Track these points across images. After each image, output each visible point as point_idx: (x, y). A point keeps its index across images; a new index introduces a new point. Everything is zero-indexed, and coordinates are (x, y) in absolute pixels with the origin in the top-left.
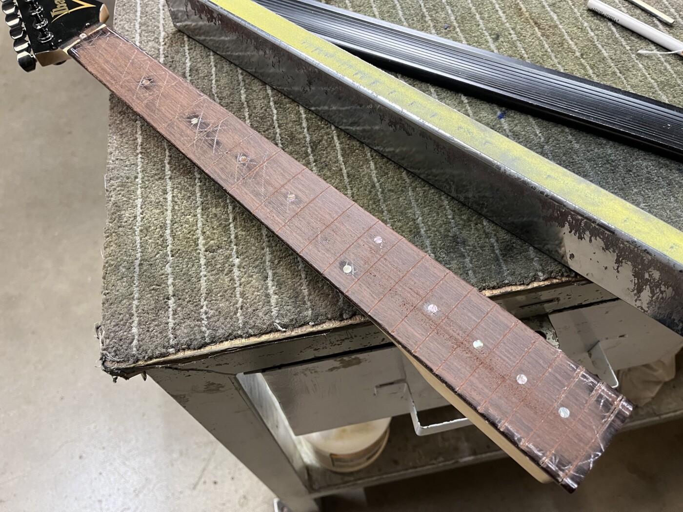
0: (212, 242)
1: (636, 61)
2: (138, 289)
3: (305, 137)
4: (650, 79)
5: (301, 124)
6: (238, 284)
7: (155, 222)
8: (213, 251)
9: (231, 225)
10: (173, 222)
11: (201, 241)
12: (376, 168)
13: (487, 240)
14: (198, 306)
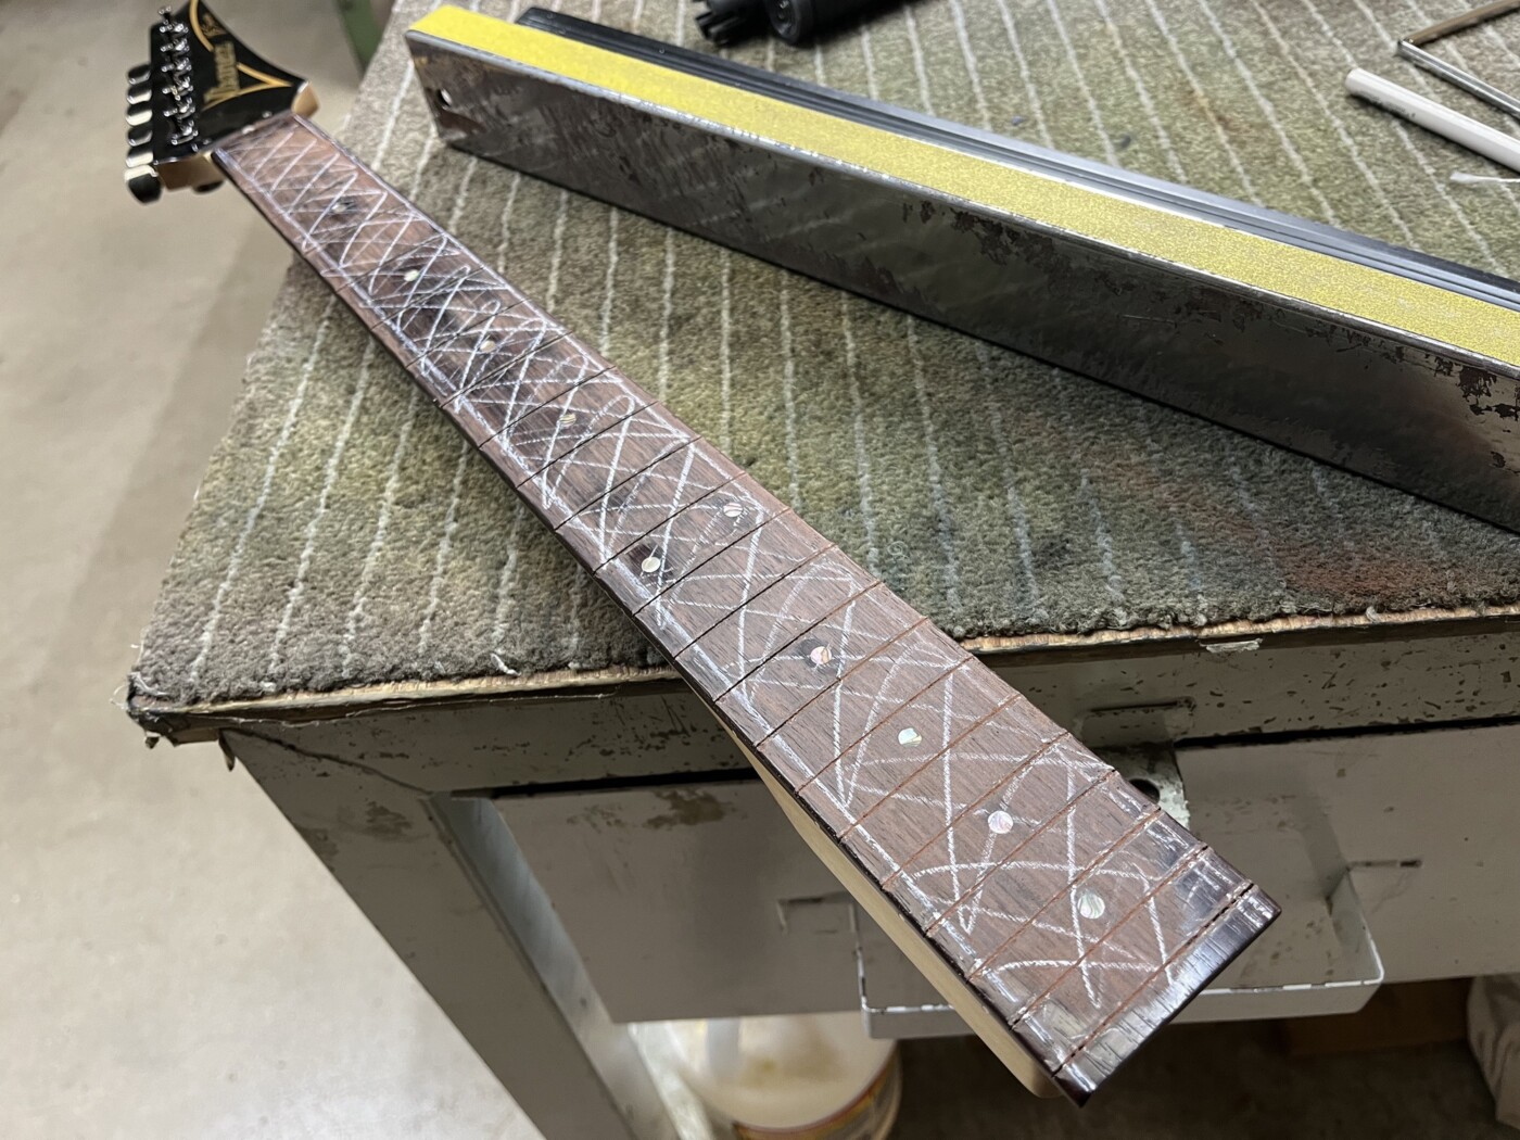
0: (414, 487)
1: (1446, 198)
2: (240, 561)
3: (662, 308)
4: (1472, 233)
5: (660, 283)
6: (440, 569)
7: (315, 442)
8: (410, 505)
9: (461, 460)
10: (349, 445)
11: (392, 484)
12: (796, 373)
13: (1006, 530)
14: (347, 604)
